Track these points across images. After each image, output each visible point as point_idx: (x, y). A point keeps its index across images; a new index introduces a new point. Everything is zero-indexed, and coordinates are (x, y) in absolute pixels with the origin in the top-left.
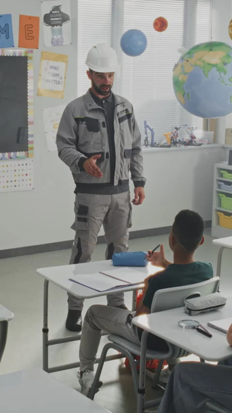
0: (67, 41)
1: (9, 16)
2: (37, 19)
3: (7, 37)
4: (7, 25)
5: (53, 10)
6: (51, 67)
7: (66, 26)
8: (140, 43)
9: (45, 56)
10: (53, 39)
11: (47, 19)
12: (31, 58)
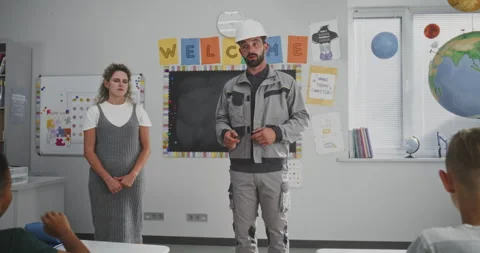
0: (336, 55)
1: (278, 38)
2: (306, 38)
3: (277, 54)
4: (276, 45)
5: (322, 29)
6: (320, 79)
7: (335, 42)
8: (389, 43)
9: (314, 69)
10: (321, 54)
11: (316, 38)
12: (300, 71)
